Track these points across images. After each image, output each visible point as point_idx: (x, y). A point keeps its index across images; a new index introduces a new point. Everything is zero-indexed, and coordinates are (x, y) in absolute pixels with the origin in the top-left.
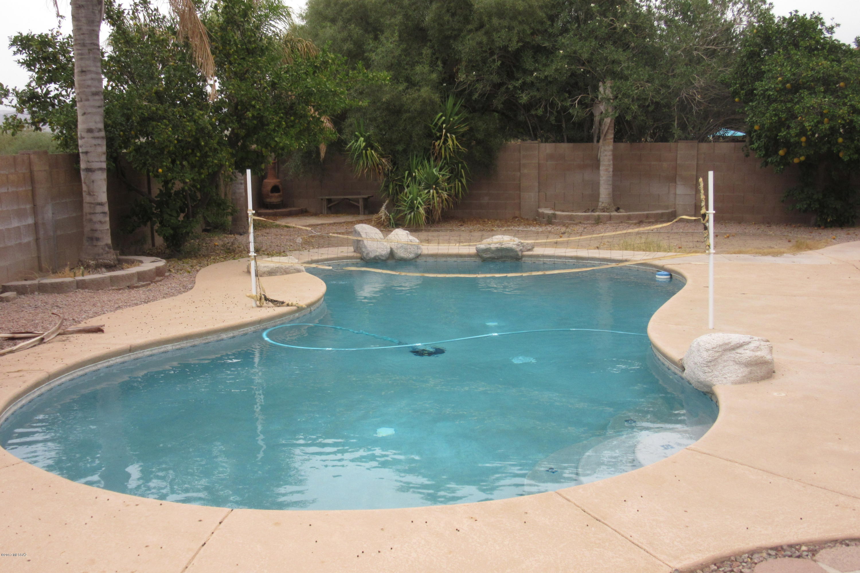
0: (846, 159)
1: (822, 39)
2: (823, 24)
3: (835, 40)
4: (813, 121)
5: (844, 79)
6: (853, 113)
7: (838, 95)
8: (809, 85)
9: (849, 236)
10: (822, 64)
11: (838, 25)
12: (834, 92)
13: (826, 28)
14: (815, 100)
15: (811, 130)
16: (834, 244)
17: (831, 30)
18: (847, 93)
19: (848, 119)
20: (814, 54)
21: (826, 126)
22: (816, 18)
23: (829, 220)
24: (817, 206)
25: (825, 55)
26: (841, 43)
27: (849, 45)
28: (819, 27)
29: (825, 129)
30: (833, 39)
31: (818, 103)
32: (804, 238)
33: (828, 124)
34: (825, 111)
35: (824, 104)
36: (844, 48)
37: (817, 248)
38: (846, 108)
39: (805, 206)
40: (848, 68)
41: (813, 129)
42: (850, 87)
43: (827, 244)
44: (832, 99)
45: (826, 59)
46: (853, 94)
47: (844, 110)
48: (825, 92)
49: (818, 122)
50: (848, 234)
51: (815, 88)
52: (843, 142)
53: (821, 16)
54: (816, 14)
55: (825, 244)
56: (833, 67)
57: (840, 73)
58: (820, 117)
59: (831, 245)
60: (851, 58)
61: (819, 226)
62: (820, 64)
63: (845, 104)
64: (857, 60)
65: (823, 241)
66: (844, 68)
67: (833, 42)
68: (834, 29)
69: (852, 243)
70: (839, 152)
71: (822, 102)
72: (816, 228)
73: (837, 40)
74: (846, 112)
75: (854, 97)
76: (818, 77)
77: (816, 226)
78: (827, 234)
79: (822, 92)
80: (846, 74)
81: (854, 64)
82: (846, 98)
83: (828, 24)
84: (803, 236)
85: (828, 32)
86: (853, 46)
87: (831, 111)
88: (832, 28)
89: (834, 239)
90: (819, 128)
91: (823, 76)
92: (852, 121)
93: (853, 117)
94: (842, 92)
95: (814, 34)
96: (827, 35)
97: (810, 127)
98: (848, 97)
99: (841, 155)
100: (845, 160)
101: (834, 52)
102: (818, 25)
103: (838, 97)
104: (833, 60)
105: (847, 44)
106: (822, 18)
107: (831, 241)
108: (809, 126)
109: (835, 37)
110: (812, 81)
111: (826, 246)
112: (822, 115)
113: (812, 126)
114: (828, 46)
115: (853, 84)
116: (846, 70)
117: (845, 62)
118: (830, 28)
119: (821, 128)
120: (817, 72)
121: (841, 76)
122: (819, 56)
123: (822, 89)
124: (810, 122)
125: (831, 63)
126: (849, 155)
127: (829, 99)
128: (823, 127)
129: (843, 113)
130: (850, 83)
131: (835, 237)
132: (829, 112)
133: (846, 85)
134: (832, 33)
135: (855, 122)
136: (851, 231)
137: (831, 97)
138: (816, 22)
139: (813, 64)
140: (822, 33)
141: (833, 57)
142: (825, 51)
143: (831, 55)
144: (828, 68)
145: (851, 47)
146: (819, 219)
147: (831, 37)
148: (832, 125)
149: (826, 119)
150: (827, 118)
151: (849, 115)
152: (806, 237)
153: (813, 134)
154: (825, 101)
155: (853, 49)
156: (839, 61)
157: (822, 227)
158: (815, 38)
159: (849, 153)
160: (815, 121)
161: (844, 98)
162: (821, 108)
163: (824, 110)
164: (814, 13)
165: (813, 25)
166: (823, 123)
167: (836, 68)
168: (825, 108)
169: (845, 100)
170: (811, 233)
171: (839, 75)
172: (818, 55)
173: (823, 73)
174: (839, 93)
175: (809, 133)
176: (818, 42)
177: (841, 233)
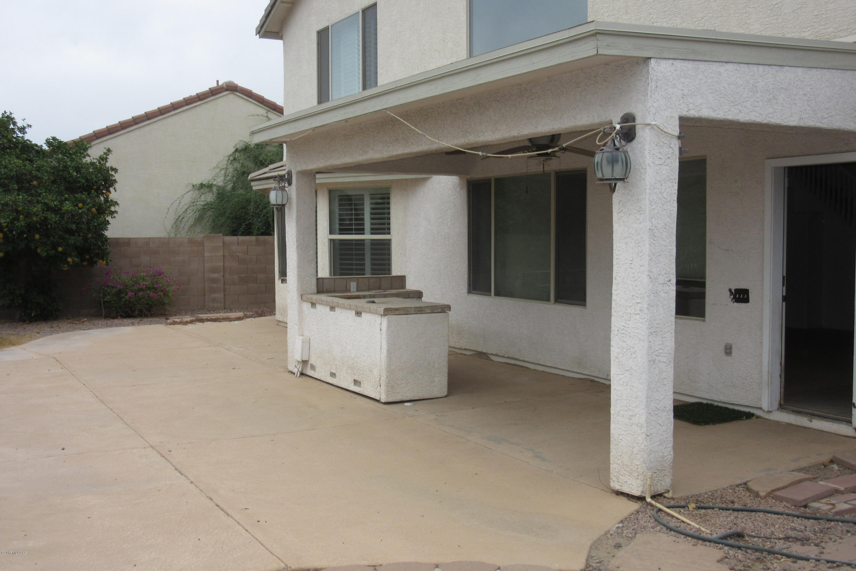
0: (44, 254)
1: (15, 138)
2: (15, 124)
3: (27, 140)
4: (8, 218)
5: (37, 178)
6: (47, 211)
7: (32, 193)
8: (3, 182)
9: (53, 329)
10: (14, 163)
11: (30, 126)
12: (27, 190)
13: (18, 128)
14: (9, 197)
15: (7, 226)
16: (38, 338)
17: (22, 130)
18: (40, 191)
19: (43, 216)
20: (7, 153)
21: (22, 222)
22: (8, 117)
23: (33, 315)
24: (20, 301)
25: (18, 154)
26: (33, 143)
27: (41, 146)
28: (12, 126)
29: (21, 226)
30: (26, 139)
31: (12, 200)
32: (9, 334)
33: (24, 220)
34: (19, 209)
35: (19, 202)
36: (37, 148)
37: (20, 343)
38: (40, 206)
39: (8, 302)
40: (40, 168)
41: (9, 226)
42: (42, 186)
43: (31, 339)
44: (26, 197)
45: (18, 158)
46: (46, 192)
47: (37, 208)
48: (19, 190)
49: (14, 219)
50: (52, 327)
51: (9, 186)
52: (40, 239)
53: (13, 116)
54: (8, 114)
55: (29, 339)
56: (25, 166)
57: (33, 172)
58: (15, 214)
59: (35, 339)
60: (43, 158)
61: (24, 321)
62: (12, 162)
63: (38, 202)
64: (47, 160)
65: (28, 335)
66: (36, 167)
67: (25, 141)
68: (26, 130)
69: (55, 336)
70: (37, 248)
71: (16, 199)
72: (21, 323)
73: (29, 141)
74: (40, 209)
75: (47, 196)
76: (12, 175)
77: (21, 321)
78: (33, 328)
79: (16, 190)
80: (38, 173)
81: (45, 164)
82: (40, 196)
83: (20, 124)
84: (8, 332)
85: (20, 132)
86: (45, 147)
87: (26, 208)
88: (24, 128)
89: (38, 333)
90: (15, 224)
91: (16, 174)
92: (46, 218)
93: (47, 214)
94: (35, 191)
95: (6, 132)
96: (20, 135)
97: (6, 224)
98: (41, 195)
99: (39, 251)
100: (43, 256)
101: (27, 151)
102: (10, 125)
103: (32, 195)
104: (27, 160)
105: (39, 144)
106: (14, 118)
107: (35, 336)
108: (5, 222)
109: (27, 137)
110: (6, 179)
111: (30, 340)
112: (18, 212)
113: (8, 223)
114: (20, 145)
115: (45, 182)
116: (38, 169)
117: (36, 161)
118: (22, 128)
119: (17, 225)
120: (10, 170)
121: (34, 175)
122: (12, 155)
123: (16, 187)
124: (6, 219)
125: (23, 161)
126: (46, 251)
127: (23, 196)
128: (19, 224)
129: (37, 211)
130: (42, 182)
131: (39, 331)
132: (24, 209)
133: (39, 184)
134: (24, 133)
135: (50, 219)
136: (55, 324)
137: (25, 195)
138: (8, 121)
139: (5, 162)
140: (15, 132)
141: (26, 156)
142: (18, 150)
143: (24, 154)
144: (21, 167)
145: (44, 148)
146: (23, 314)
147: (23, 137)
148: (28, 222)
149: (21, 216)
150: (23, 215)
151: (43, 213)
152: (11, 332)
153: (11, 231)
154: (19, 198)
155: (45, 150)
156: (31, 161)
157: (27, 322)
158: (7, 136)
159: (46, 249)
160: (11, 217)
161: (37, 196)
162: (16, 205)
163: (18, 207)
164: (5, 112)
165: (5, 124)
166: (18, 220)
167: (29, 167)
168: (20, 205)
169: (39, 198)
170: (16, 328)
171: (32, 173)
172: (11, 153)
173: (16, 171)
174: (33, 192)
175: (5, 230)
176: (10, 141)
177: (45, 327)
